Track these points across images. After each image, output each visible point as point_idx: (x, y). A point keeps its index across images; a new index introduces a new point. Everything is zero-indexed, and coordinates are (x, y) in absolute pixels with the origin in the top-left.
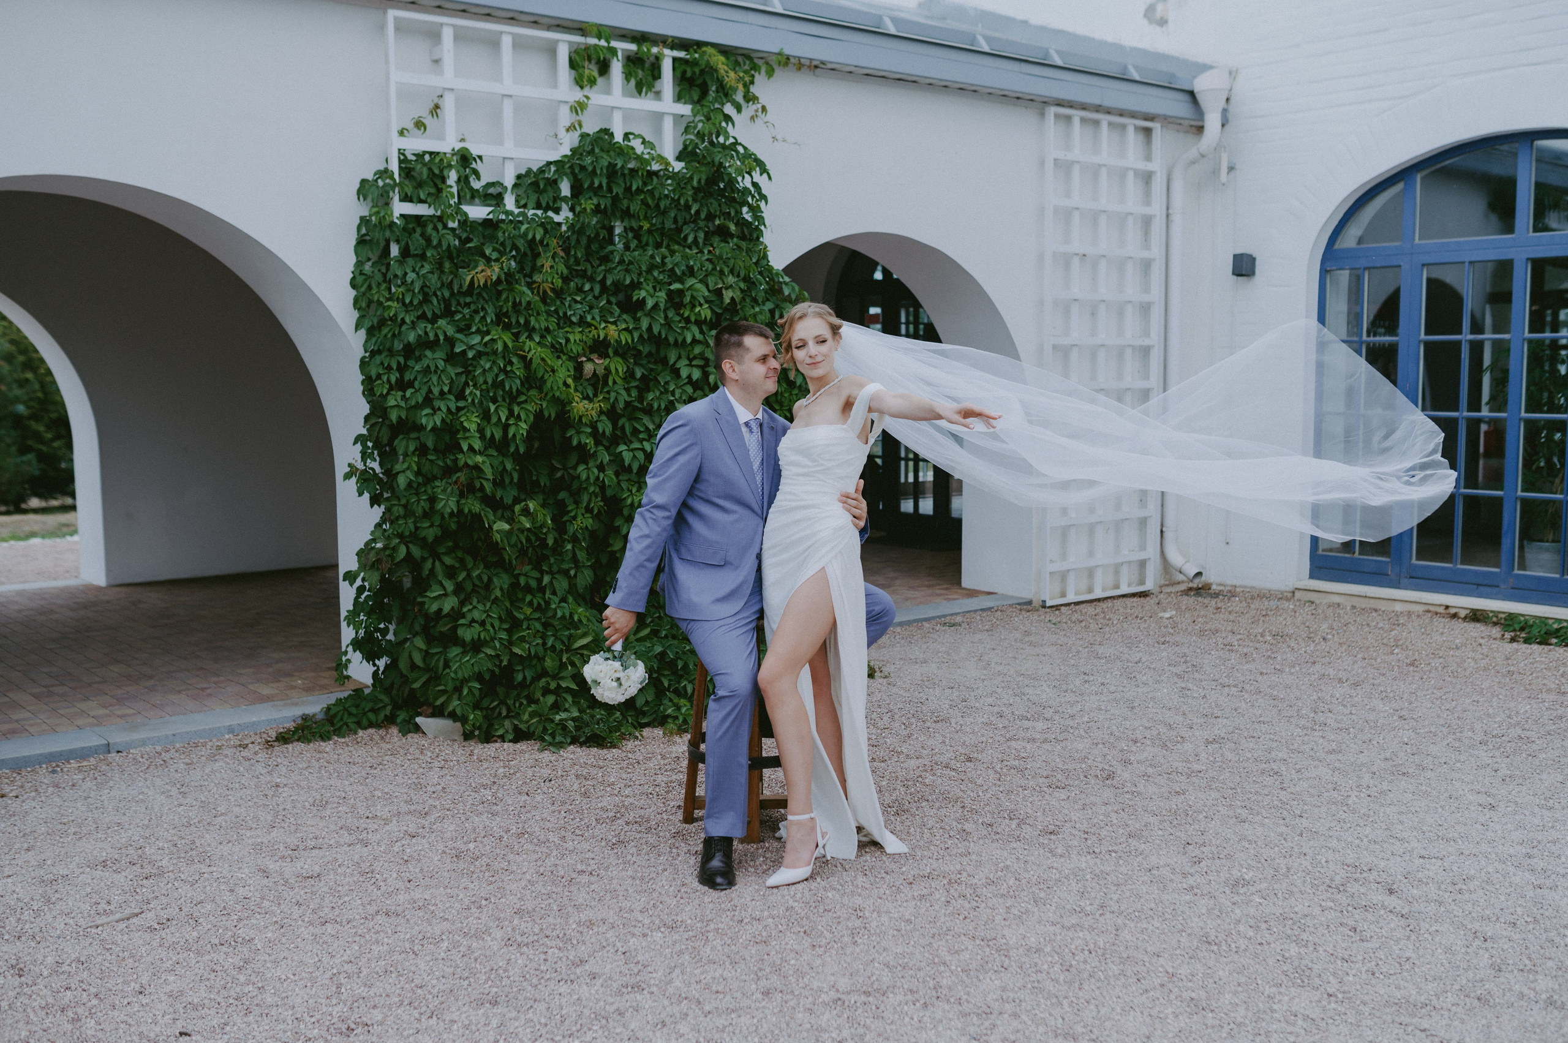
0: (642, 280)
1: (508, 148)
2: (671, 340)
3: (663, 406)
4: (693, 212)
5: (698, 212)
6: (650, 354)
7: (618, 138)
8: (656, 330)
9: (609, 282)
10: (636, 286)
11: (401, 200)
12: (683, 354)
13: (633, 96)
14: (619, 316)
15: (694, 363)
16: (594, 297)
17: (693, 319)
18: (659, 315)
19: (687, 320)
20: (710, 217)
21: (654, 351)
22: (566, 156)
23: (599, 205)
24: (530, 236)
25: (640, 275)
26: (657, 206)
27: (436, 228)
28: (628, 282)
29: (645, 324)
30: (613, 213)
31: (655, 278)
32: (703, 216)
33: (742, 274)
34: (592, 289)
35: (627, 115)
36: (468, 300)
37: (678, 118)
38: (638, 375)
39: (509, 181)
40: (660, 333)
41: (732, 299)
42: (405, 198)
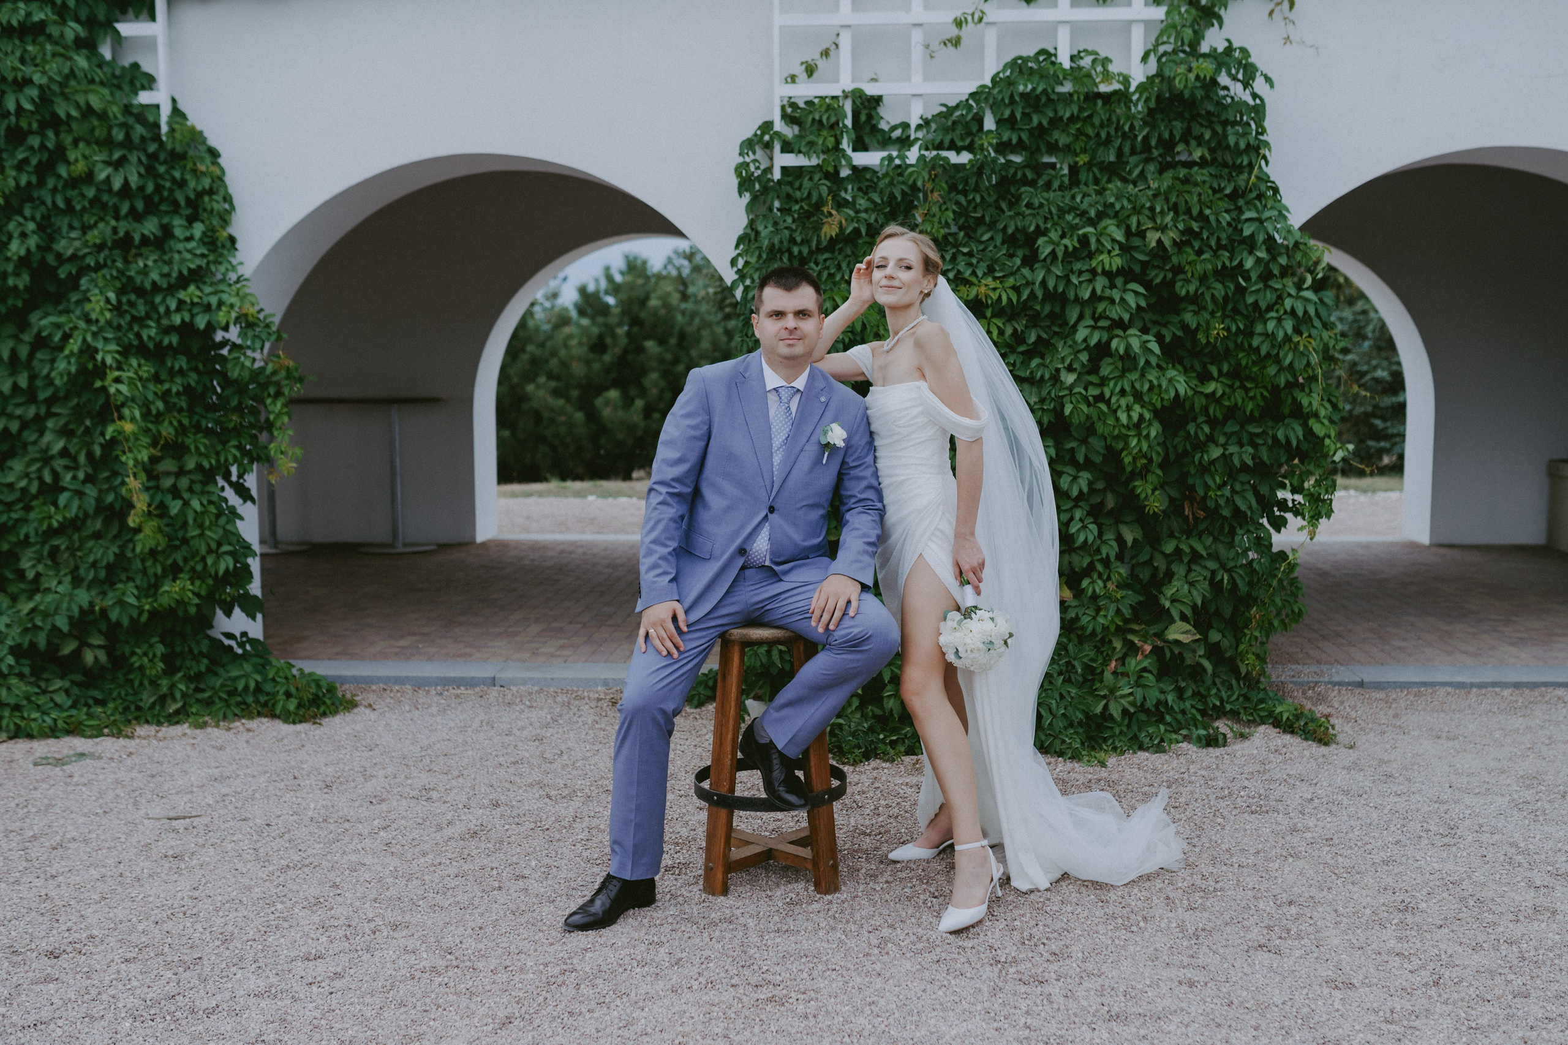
0: (1049, 226)
1: (917, 84)
2: (1071, 295)
3: (1047, 376)
4: (1140, 138)
5: (1146, 139)
6: (1052, 316)
7: (1064, 59)
8: (1051, 284)
9: (1010, 231)
10: (1040, 232)
11: (783, 151)
12: (1088, 312)
13: (1093, 6)
14: (1018, 269)
15: (1100, 324)
16: (995, 246)
17: (1099, 270)
18: (1057, 266)
19: (1093, 272)
20: (1168, 145)
21: (1057, 310)
22: (983, 86)
23: (1010, 140)
24: (911, 182)
25: (1046, 219)
26: (1098, 135)
27: (811, 179)
28: (1032, 228)
29: (1040, 276)
30: (1038, 149)
31: (1068, 223)
32: (1153, 142)
33: (1195, 211)
34: (992, 239)
35: (1077, 29)
36: (827, 255)
37: (1147, 23)
38: (1032, 338)
39: (914, 121)
40: (1055, 287)
41: (1159, 241)
42: (787, 148)
